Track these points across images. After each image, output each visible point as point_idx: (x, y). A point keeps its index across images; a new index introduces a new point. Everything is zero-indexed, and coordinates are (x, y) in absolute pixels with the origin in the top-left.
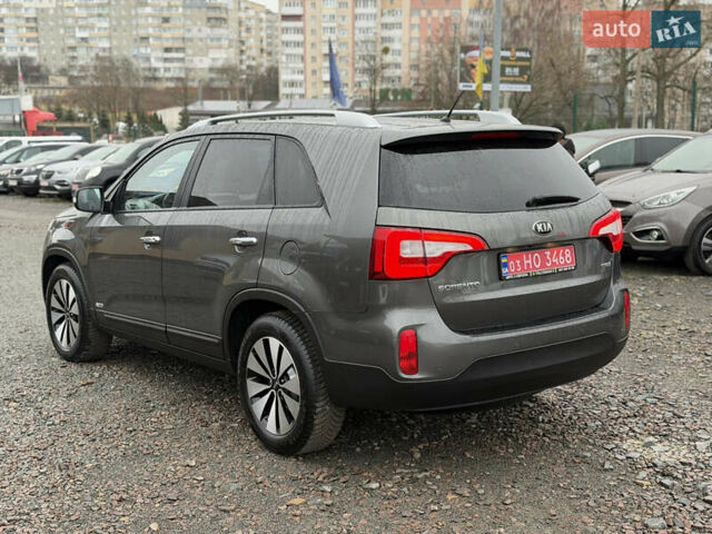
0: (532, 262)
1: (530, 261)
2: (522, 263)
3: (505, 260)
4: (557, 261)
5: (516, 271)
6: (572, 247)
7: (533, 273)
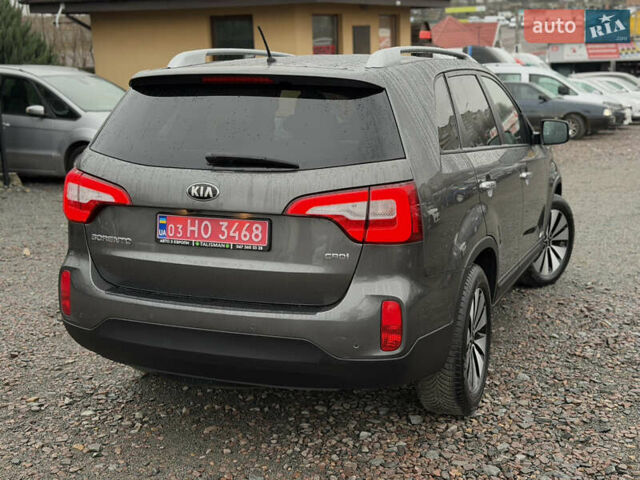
1: (196, 229)
2: (185, 229)
3: (163, 221)
4: (237, 235)
5: (175, 236)
6: (267, 223)
7: (196, 242)
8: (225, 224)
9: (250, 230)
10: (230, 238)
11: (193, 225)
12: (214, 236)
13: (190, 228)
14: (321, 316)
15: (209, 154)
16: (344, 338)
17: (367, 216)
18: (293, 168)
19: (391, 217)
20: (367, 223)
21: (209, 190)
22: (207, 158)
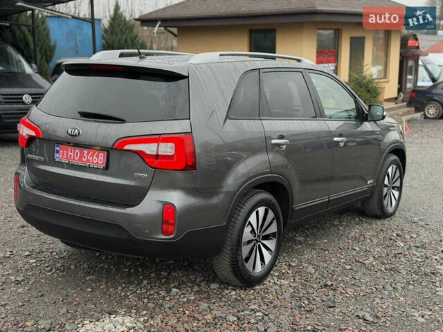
0: (73, 155)
1: (72, 154)
2: (67, 154)
3: (58, 149)
4: (91, 159)
5: (62, 158)
6: (106, 152)
7: (72, 162)
8: (86, 152)
9: (98, 157)
10: (88, 160)
11: (71, 152)
12: (80, 159)
13: (69, 153)
14: (129, 211)
15: (80, 110)
16: (140, 225)
17: (157, 152)
18: (122, 121)
19: (172, 154)
20: (157, 156)
21: (76, 131)
22: (79, 113)
